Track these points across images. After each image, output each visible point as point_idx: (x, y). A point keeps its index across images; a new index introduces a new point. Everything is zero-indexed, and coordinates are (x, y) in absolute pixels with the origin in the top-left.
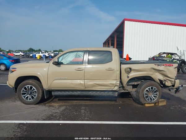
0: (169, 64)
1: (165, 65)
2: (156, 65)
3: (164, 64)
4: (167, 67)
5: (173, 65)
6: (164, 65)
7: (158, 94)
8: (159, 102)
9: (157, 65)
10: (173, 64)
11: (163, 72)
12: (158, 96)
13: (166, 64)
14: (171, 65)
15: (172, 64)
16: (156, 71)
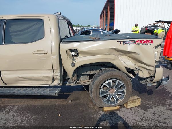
0: (145, 40)
1: (138, 42)
2: (120, 42)
3: (136, 40)
4: (141, 45)
5: (152, 42)
6: (135, 43)
7: (125, 91)
8: (128, 103)
9: (122, 43)
10: (153, 40)
11: (133, 54)
12: (125, 95)
13: (140, 40)
14: (149, 42)
15: (151, 40)
16: (121, 53)
